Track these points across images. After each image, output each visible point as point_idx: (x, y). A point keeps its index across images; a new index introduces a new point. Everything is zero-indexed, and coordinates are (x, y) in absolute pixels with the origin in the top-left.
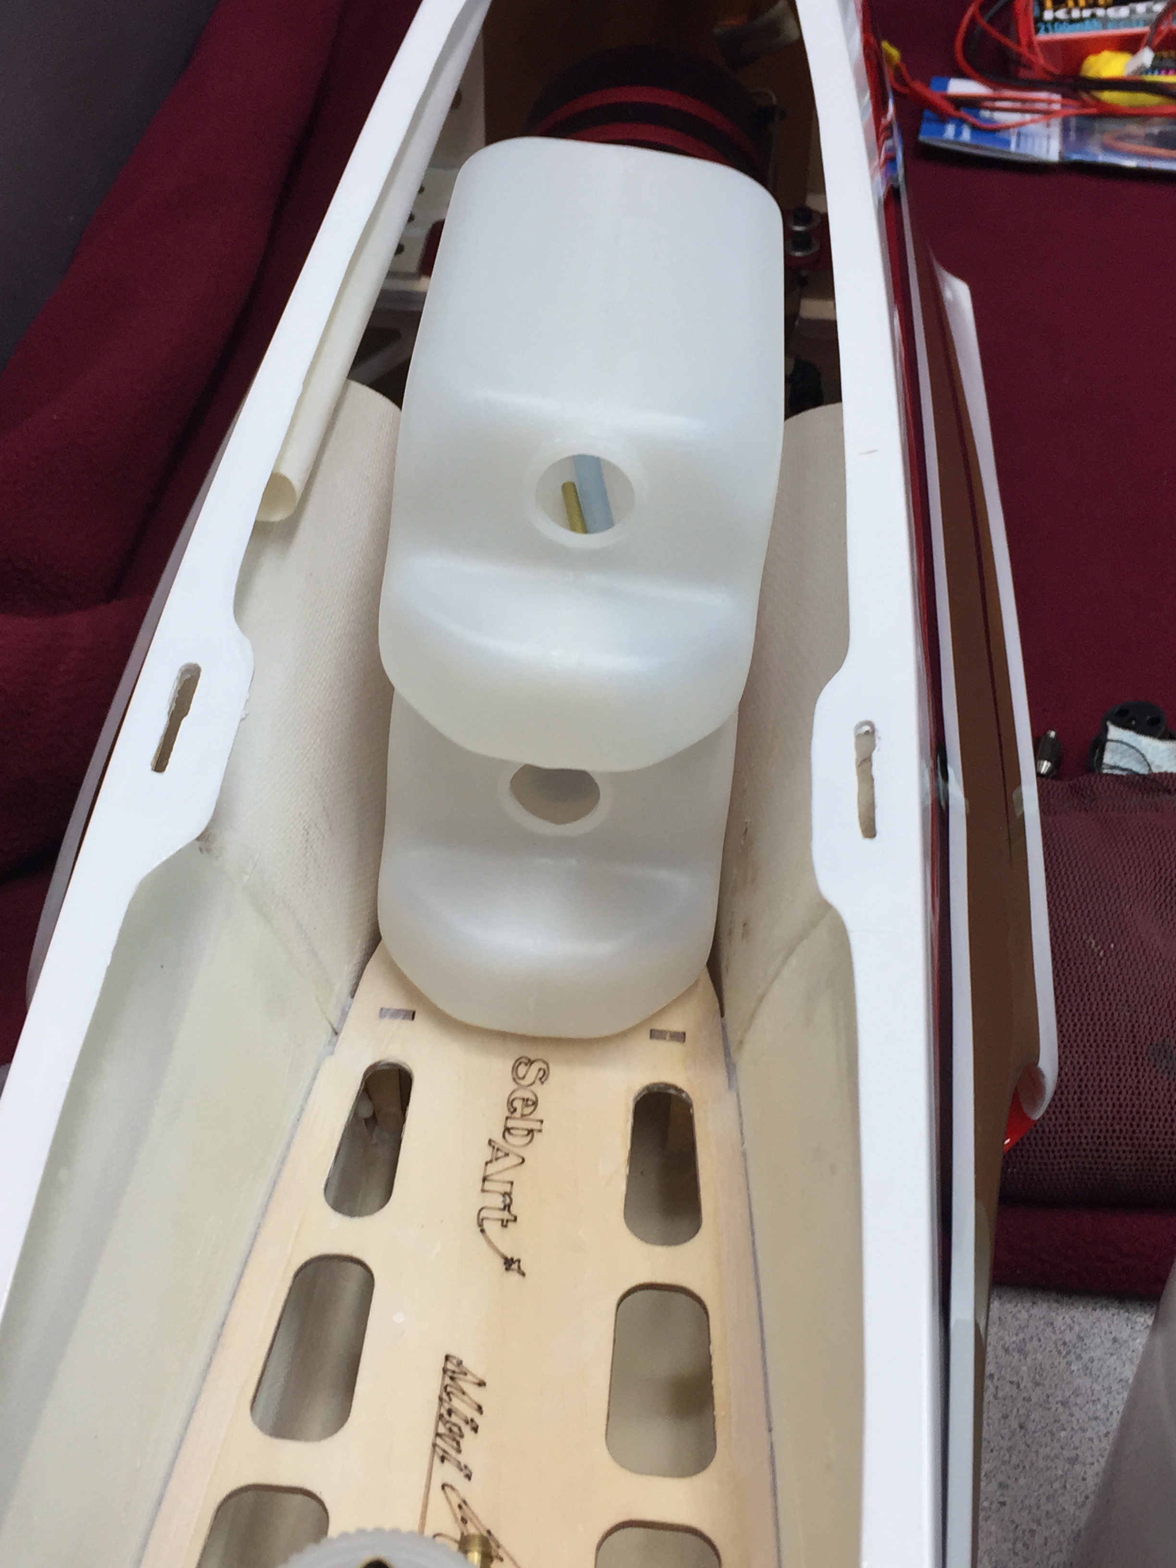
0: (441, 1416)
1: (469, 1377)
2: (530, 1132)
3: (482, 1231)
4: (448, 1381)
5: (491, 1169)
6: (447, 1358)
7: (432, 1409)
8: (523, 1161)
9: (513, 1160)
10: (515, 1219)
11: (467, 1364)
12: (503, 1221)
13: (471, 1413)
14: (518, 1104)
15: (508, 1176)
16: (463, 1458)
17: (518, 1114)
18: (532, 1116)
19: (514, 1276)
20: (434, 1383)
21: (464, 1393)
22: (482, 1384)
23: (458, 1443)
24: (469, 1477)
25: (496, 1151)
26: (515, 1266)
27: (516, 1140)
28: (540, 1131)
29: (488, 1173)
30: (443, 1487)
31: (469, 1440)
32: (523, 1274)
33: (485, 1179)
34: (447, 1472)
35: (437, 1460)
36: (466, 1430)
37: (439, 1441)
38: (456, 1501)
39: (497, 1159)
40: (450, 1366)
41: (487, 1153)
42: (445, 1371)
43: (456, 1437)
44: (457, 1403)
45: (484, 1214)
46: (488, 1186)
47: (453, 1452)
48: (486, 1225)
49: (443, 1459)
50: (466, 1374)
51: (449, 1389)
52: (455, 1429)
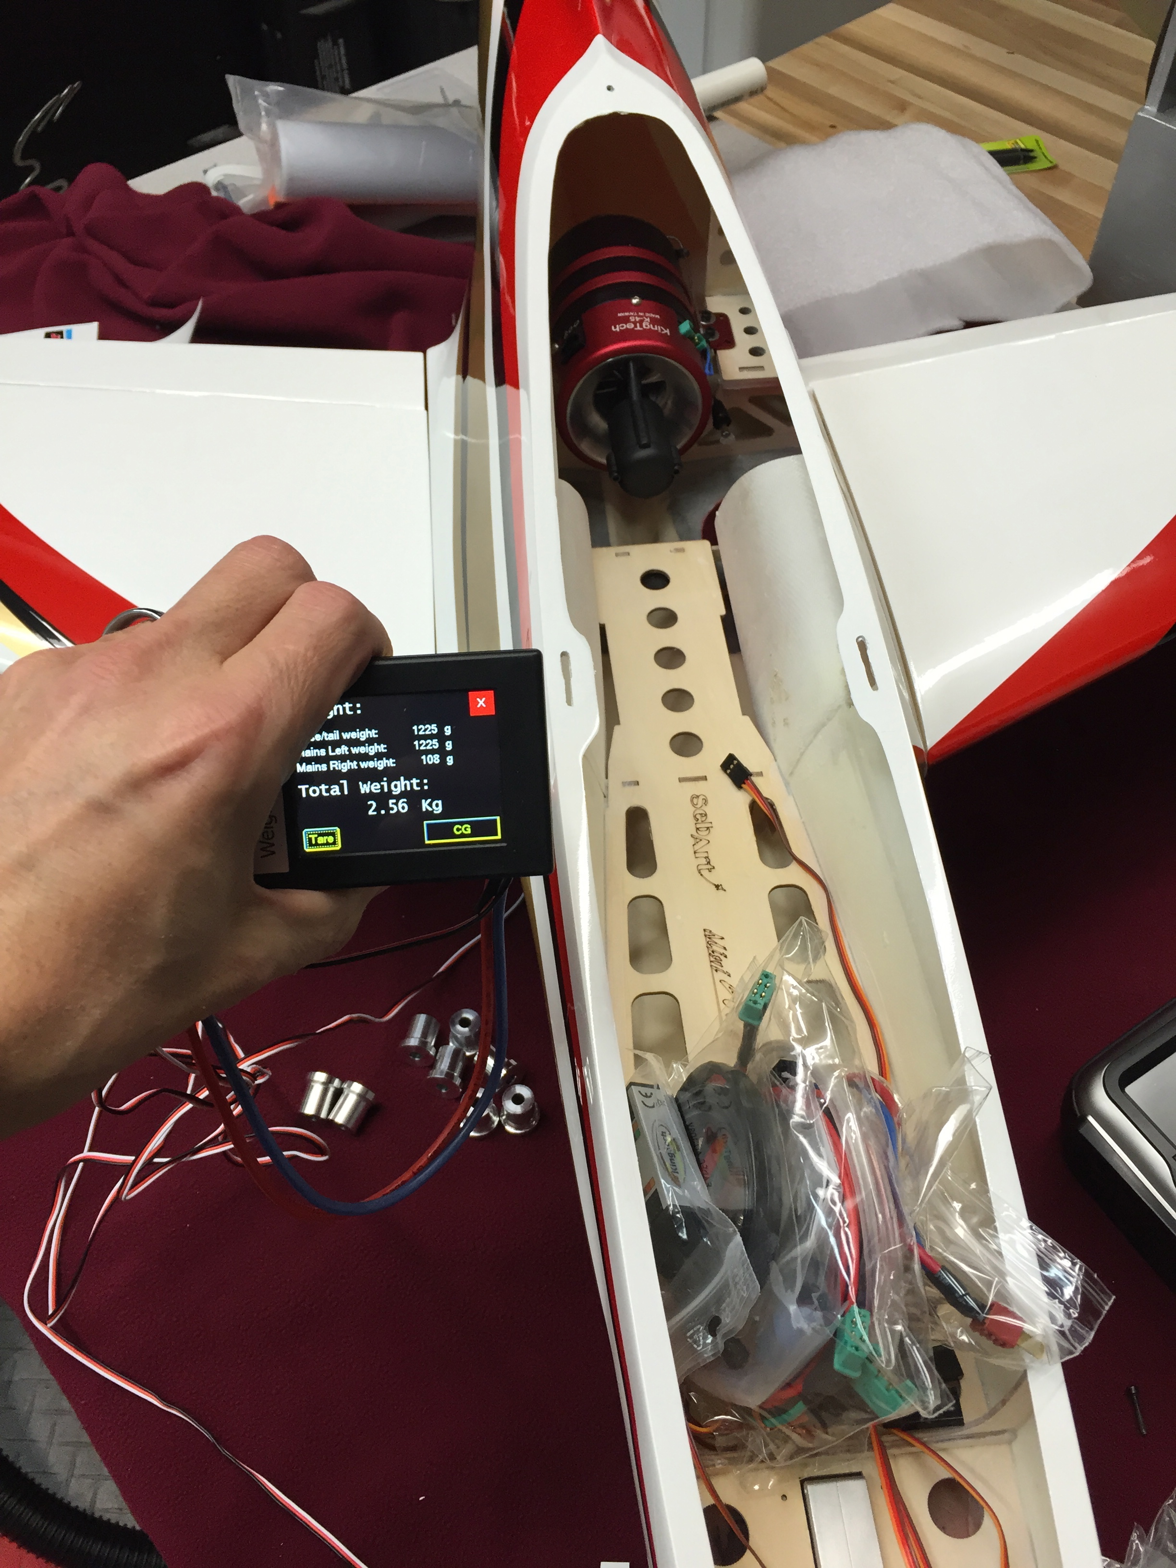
0: (710, 954)
1: (716, 937)
2: (708, 828)
3: (701, 875)
4: (708, 940)
5: (696, 847)
6: (705, 930)
7: (705, 952)
8: (709, 842)
9: (704, 842)
10: (714, 868)
11: (714, 931)
12: (708, 869)
13: (723, 951)
14: (698, 817)
15: (704, 849)
16: (725, 969)
17: (700, 821)
18: (706, 821)
19: (721, 892)
20: (703, 941)
21: (716, 943)
22: (722, 938)
23: (721, 963)
24: (729, 975)
25: (697, 840)
26: (720, 888)
27: (703, 833)
28: (712, 827)
29: (696, 849)
30: (720, 981)
31: (724, 961)
32: (725, 890)
33: (695, 853)
34: (719, 976)
35: (714, 972)
36: (722, 957)
37: (712, 964)
38: (727, 986)
39: (697, 843)
40: (707, 933)
41: (692, 841)
42: (705, 936)
43: (719, 961)
44: (715, 948)
45: (700, 867)
46: (697, 855)
47: (720, 968)
48: (702, 872)
49: (716, 971)
50: (714, 935)
51: (710, 943)
52: (717, 958)
